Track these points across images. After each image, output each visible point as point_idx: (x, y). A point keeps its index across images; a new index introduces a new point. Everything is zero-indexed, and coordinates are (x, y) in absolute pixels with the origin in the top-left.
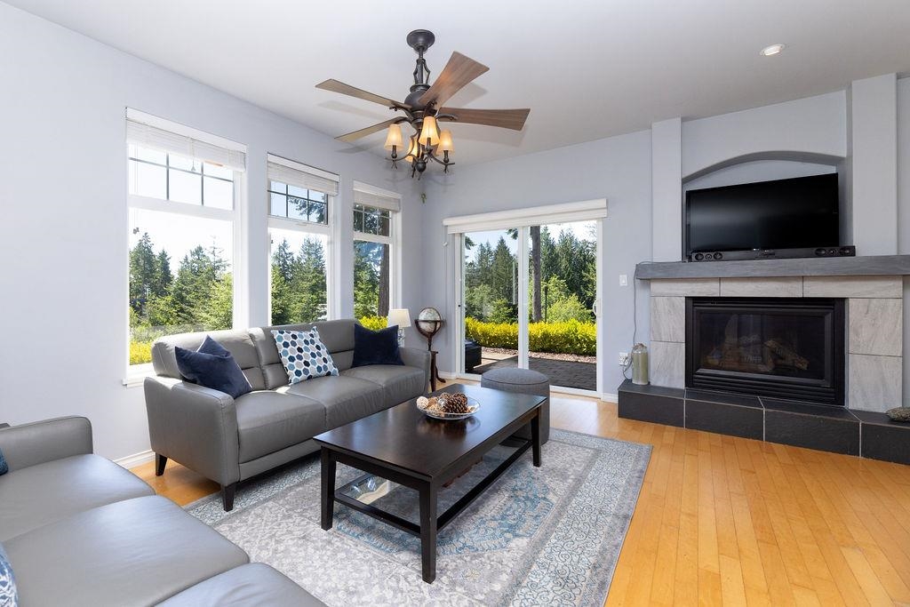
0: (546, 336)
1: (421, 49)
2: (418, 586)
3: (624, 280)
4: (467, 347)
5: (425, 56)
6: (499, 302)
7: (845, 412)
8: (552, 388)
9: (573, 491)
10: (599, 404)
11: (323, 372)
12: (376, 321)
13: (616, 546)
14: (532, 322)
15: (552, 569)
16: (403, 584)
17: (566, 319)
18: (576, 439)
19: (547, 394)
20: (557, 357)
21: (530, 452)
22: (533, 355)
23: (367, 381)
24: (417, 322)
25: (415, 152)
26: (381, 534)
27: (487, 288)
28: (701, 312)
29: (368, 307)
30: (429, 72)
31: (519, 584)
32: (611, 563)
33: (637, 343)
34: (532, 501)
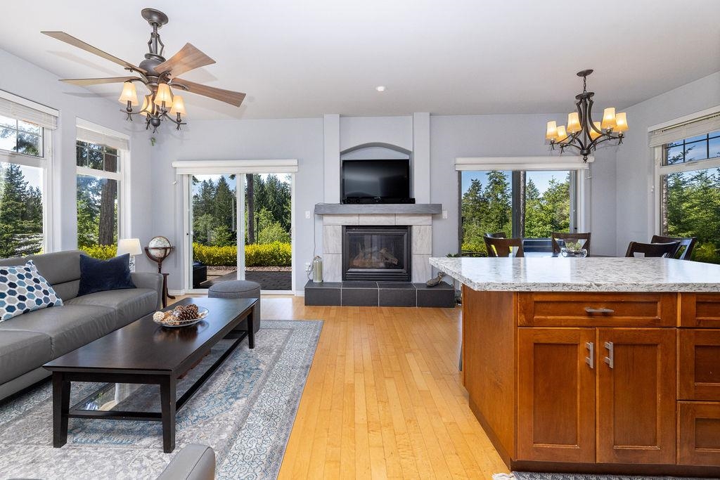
0: (258, 254)
1: (156, 25)
2: (161, 458)
3: (309, 214)
4: (194, 268)
5: (159, 31)
6: (221, 228)
7: (411, 285)
8: (262, 292)
9: (276, 359)
10: (293, 300)
11: (44, 304)
12: (100, 250)
13: (302, 386)
14: (247, 244)
15: (262, 411)
16: (146, 462)
17: (273, 241)
18: (278, 325)
19: (258, 296)
20: (266, 269)
21: (247, 339)
22: (248, 269)
23: (97, 306)
24: (147, 250)
25: (150, 109)
26: (122, 432)
27: (211, 218)
28: (350, 234)
29: (85, 236)
30: (163, 46)
31: (240, 429)
32: (298, 396)
33: (317, 254)
34: (248, 373)
